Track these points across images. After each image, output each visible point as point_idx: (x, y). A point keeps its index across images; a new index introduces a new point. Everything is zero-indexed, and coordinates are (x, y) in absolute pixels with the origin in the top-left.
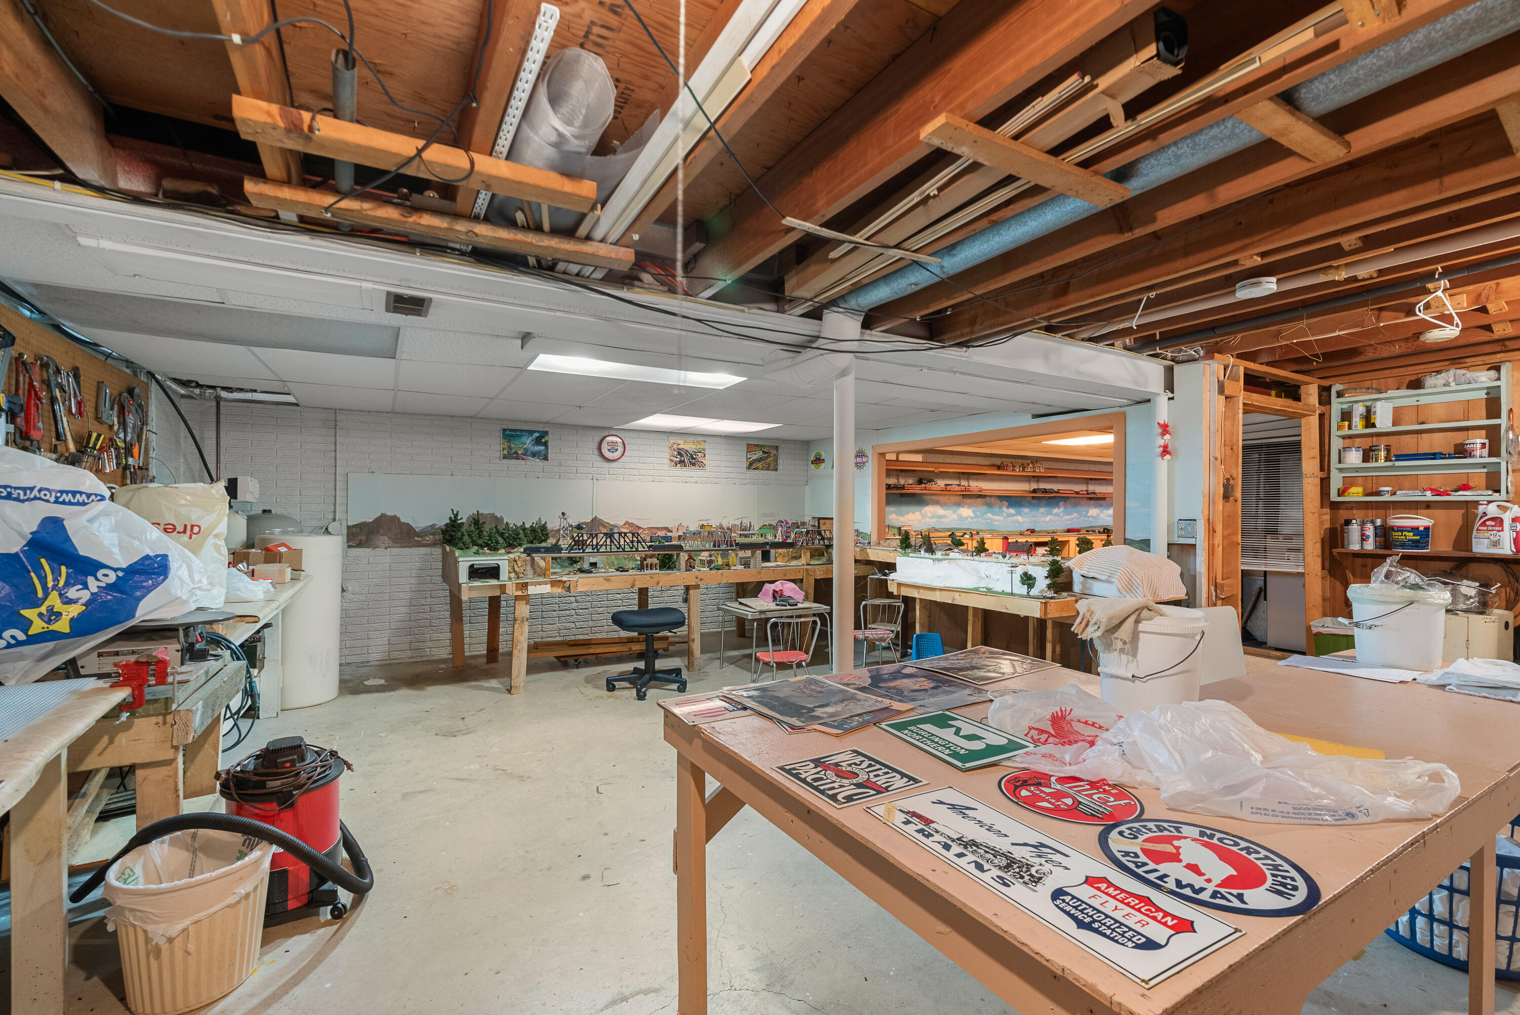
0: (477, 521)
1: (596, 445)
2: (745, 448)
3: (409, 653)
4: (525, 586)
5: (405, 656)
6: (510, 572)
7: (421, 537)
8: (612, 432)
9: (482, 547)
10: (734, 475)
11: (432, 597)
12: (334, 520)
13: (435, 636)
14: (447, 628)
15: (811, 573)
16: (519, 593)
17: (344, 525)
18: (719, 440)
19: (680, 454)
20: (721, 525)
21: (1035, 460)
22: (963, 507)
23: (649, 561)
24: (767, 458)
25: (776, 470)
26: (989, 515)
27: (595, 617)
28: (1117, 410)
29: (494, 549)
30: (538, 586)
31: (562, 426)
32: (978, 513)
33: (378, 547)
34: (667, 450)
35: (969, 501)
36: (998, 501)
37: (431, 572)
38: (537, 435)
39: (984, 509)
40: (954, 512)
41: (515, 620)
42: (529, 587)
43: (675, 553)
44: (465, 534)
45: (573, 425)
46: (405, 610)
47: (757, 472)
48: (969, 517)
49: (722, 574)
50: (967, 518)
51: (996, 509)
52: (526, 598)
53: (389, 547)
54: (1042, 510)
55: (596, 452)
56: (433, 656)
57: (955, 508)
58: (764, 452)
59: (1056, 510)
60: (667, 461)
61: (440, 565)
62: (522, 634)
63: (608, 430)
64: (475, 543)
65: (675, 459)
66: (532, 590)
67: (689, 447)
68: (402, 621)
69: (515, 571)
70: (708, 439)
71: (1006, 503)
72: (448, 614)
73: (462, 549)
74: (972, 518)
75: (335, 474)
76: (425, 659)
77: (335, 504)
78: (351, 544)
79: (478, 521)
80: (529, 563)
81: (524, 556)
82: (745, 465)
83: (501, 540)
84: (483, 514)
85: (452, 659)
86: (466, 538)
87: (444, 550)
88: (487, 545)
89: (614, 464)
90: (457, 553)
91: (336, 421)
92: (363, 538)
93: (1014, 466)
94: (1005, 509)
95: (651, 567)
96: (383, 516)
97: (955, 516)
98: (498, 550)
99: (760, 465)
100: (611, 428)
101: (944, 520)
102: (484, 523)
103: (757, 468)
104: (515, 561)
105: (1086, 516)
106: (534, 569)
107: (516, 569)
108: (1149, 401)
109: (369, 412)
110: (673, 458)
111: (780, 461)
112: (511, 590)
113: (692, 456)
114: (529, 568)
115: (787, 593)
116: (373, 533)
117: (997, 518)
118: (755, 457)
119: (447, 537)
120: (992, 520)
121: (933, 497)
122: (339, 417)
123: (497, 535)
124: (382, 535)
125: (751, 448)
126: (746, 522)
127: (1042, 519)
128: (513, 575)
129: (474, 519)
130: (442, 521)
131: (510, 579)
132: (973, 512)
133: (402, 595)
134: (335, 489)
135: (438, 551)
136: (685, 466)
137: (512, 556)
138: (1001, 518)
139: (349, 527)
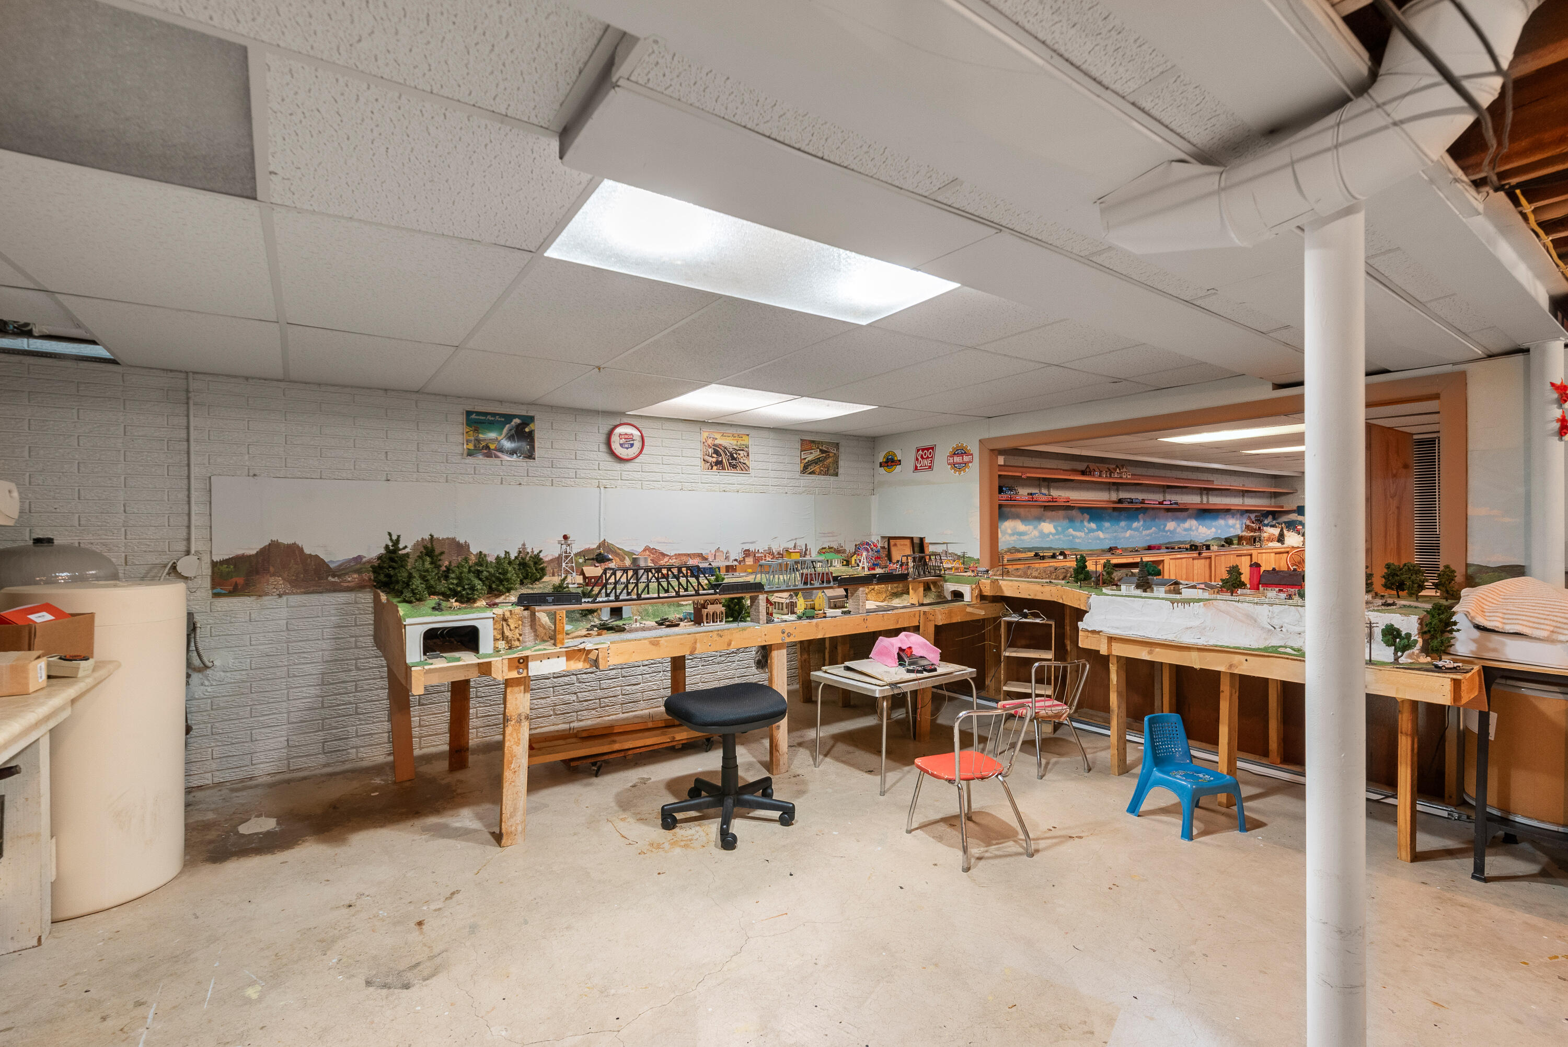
0: (429, 550)
1: (602, 438)
2: (798, 446)
3: (322, 759)
4: (523, 662)
5: (314, 763)
6: (496, 640)
7: (339, 576)
8: (625, 420)
9: (446, 597)
10: (785, 482)
11: (358, 669)
12: (188, 553)
13: (365, 728)
14: (384, 715)
15: (931, 617)
16: (514, 674)
17: (206, 560)
18: (765, 434)
19: (716, 452)
20: (770, 548)
21: (1121, 464)
22: (1044, 521)
23: (711, 609)
24: (826, 458)
25: (836, 475)
26: (1071, 530)
27: (605, 684)
28: (1449, 368)
29: (467, 598)
30: (545, 662)
31: (553, 409)
32: (1059, 529)
33: (267, 594)
34: (699, 446)
35: (1049, 514)
36: (1080, 514)
37: (356, 631)
38: (517, 421)
39: (1065, 523)
40: (1035, 528)
41: (506, 720)
42: (531, 664)
43: (748, 596)
44: (416, 575)
45: (570, 408)
46: (313, 691)
47: (813, 477)
48: (1051, 533)
49: (817, 625)
50: (1048, 535)
51: (1078, 524)
52: (524, 683)
53: (285, 594)
54: (1123, 524)
55: (603, 448)
56: (362, 759)
57: (1036, 523)
58: (822, 451)
59: (1135, 525)
60: (699, 462)
61: (370, 618)
62: (518, 744)
63: (616, 416)
64: (432, 592)
65: (710, 459)
66: (536, 668)
67: (727, 442)
68: (310, 709)
69: (504, 637)
70: (752, 433)
71: (1087, 516)
72: (384, 693)
73: (410, 602)
74: (1053, 535)
75: (189, 477)
76: (348, 766)
77: (189, 527)
78: (218, 590)
79: (433, 550)
80: (527, 622)
81: (519, 609)
82: (799, 468)
83: (478, 584)
84: (438, 539)
85: (393, 766)
86: (417, 582)
87: (377, 599)
88: (455, 594)
89: (628, 466)
90: (402, 609)
91: (187, 391)
92: (240, 580)
93: (1101, 472)
94: (1086, 523)
95: (714, 618)
96: (274, 546)
97: (1036, 533)
98: (474, 601)
99: (816, 468)
100: (623, 414)
101: (1026, 538)
102: (442, 553)
103: (813, 473)
104: (505, 620)
105: (1164, 530)
106: (535, 631)
107: (507, 633)
108: (1527, 351)
109: (247, 378)
110: (707, 458)
111: (841, 463)
112: (501, 671)
113: (732, 455)
114: (527, 630)
115: (917, 652)
116: (257, 573)
117: (1078, 534)
118: (810, 457)
119: (382, 577)
120: (1074, 537)
121: (1013, 510)
122: (194, 385)
123: (471, 576)
124: (273, 575)
125: (807, 444)
126: (801, 544)
127: (1122, 535)
128: (502, 644)
129: (426, 548)
130: (374, 550)
131: (497, 650)
132: (1055, 527)
133: (308, 668)
134: (189, 503)
135: (366, 598)
136: (723, 469)
137: (498, 611)
138: (1082, 534)
139: (214, 564)
